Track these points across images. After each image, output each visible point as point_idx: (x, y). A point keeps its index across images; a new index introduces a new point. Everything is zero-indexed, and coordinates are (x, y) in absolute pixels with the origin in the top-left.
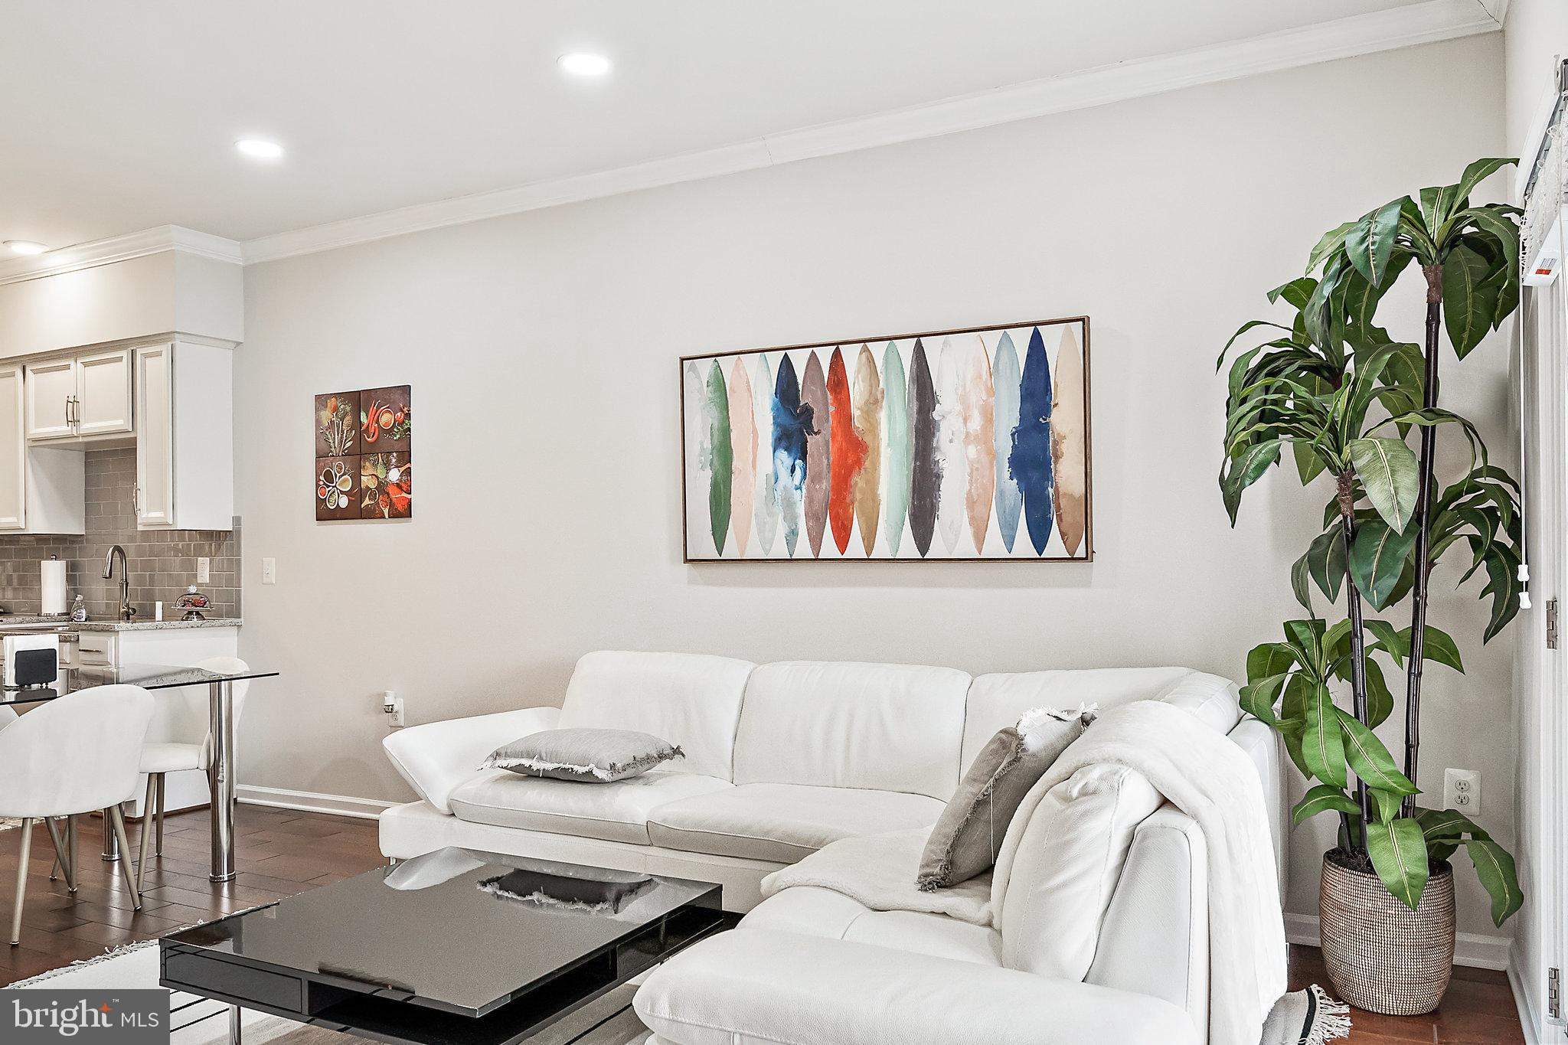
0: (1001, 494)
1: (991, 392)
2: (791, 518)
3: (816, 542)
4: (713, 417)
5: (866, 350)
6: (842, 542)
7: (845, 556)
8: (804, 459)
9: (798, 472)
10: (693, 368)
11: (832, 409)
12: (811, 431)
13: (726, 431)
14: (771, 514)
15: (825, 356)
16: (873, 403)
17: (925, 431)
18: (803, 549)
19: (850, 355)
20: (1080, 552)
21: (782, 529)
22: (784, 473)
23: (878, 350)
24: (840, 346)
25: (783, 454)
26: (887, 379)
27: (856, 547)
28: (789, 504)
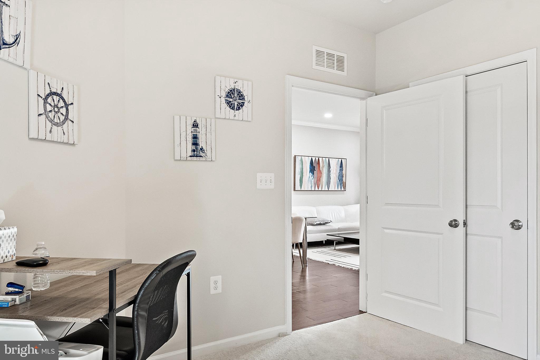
0: (337, 181)
1: (337, 167)
2: (311, 184)
3: (315, 188)
4: (300, 166)
5: (322, 159)
6: (318, 188)
7: (319, 190)
8: (314, 175)
9: (313, 176)
10: (298, 157)
11: (318, 167)
12: (315, 170)
13: (302, 169)
14: (308, 183)
15: (317, 159)
16: (323, 167)
17: (329, 171)
18: (313, 189)
19: (320, 159)
20: (345, 190)
21: (310, 186)
22: (311, 176)
23: (324, 159)
24: (319, 158)
25: (311, 173)
26: (325, 163)
27: (320, 189)
28: (311, 182)
